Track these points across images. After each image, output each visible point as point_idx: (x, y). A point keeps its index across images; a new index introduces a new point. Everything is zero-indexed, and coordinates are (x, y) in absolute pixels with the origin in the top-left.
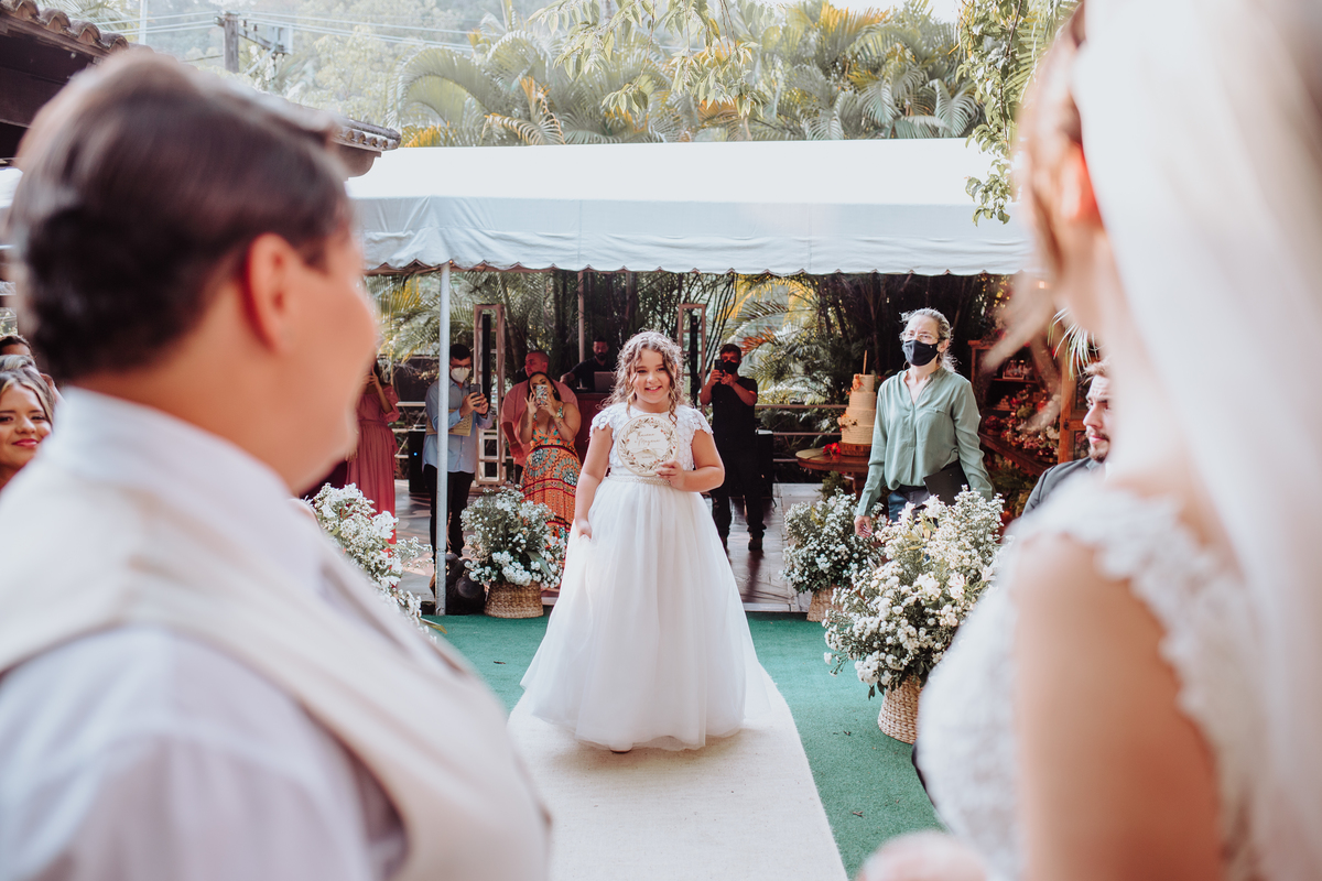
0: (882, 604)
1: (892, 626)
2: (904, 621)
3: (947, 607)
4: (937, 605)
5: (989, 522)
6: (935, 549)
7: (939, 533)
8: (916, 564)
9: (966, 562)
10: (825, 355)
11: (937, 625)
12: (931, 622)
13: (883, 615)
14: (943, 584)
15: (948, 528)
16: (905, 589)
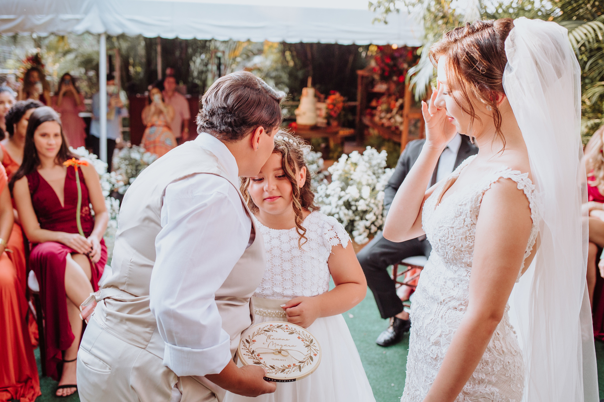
0: (334, 200)
1: (338, 210)
2: (343, 208)
3: (361, 202)
4: (357, 201)
5: (379, 164)
6: (356, 175)
7: (358, 168)
8: (347, 182)
9: (370, 182)
10: (285, 77)
11: (357, 210)
12: (354, 208)
13: (334, 205)
14: (360, 190)
15: (363, 166)
16: (343, 193)
